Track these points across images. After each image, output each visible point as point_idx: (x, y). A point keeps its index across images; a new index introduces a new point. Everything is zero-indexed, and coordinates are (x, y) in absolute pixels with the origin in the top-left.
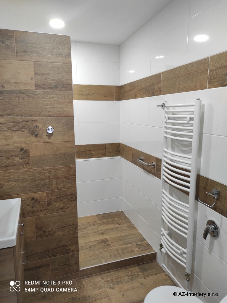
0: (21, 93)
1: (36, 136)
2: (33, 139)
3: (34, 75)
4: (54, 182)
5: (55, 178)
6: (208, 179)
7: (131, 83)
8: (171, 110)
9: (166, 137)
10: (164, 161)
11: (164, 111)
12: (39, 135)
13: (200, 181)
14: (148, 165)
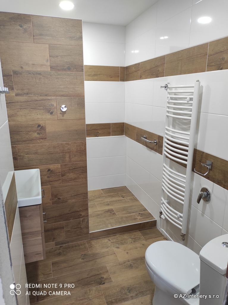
0: (38, 74)
1: (52, 113)
2: (49, 116)
3: (49, 57)
4: (67, 156)
5: (68, 152)
6: (203, 152)
7: (136, 64)
8: (174, 91)
9: (168, 116)
10: (166, 137)
11: (167, 92)
12: (53, 113)
13: (197, 155)
14: (151, 142)
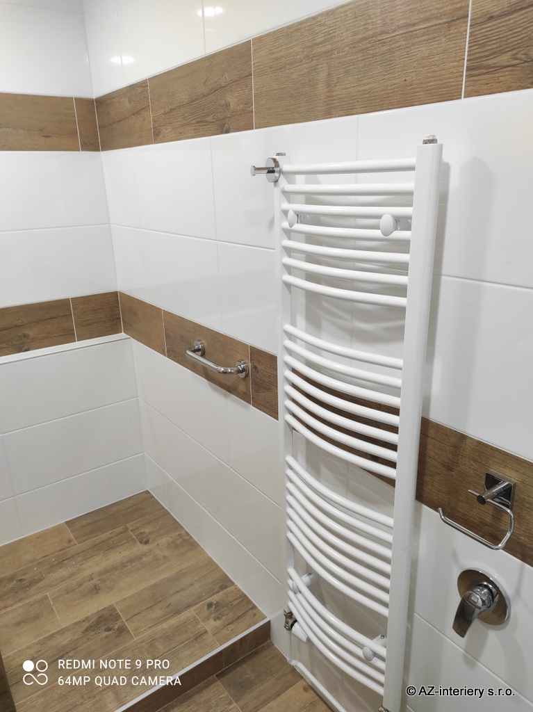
6: (463, 437)
7: (132, 88)
8: (301, 185)
9: (288, 286)
10: (287, 364)
11: (277, 191)
13: (429, 440)
14: (225, 373)
